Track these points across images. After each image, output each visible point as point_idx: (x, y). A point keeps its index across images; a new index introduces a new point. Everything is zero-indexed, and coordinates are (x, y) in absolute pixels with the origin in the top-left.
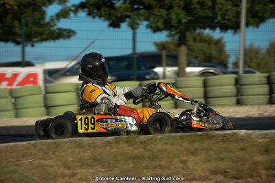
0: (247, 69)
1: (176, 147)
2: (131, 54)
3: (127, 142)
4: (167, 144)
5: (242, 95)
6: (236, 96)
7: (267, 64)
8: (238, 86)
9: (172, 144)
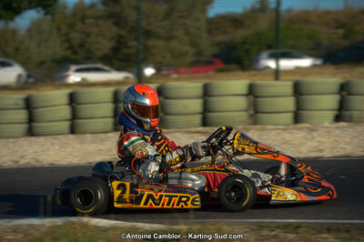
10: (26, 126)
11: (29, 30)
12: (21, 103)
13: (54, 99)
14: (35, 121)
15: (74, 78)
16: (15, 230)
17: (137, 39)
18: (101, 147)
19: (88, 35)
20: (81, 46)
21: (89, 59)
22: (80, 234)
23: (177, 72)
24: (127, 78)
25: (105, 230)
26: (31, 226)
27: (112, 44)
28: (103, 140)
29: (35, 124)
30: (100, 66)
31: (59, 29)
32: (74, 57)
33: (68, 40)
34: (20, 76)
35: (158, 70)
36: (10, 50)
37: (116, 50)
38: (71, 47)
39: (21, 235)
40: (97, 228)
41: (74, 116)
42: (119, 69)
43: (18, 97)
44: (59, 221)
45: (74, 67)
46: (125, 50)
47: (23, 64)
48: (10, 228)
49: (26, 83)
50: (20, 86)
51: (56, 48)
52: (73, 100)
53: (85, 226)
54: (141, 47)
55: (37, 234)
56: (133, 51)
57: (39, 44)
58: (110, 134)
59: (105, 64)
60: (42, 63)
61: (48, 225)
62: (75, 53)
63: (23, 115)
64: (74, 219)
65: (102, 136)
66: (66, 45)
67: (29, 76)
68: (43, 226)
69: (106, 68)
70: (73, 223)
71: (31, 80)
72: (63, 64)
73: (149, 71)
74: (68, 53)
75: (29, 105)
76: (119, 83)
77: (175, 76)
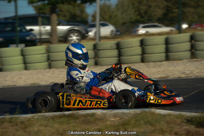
0: (102, 22)
1: (48, 128)
2: (14, 16)
3: (10, 122)
4: (41, 125)
5: (99, 58)
6: (94, 58)
7: (116, 16)
8: (96, 50)
9: (46, 126)
10: (117, 58)
11: (117, 6)
12: (115, 46)
13: (132, 43)
14: (122, 56)
15: (142, 31)
16: (115, 116)
17: (178, 8)
18: (159, 70)
19: (150, 7)
20: (146, 13)
21: (150, 20)
22: (150, 118)
23: (201, 26)
24: (172, 30)
25: (165, 116)
26: (123, 113)
27: (164, 11)
28: (160, 66)
29: (122, 58)
30: (156, 24)
31: (133, 4)
32: (142, 19)
33: (138, 10)
34: (112, 31)
35: (190, 25)
36: (107, 17)
37: (165, 15)
38: (140, 14)
39: (118, 119)
40: (159, 115)
41: (143, 52)
42: (167, 26)
43: (113, 43)
44: (138, 111)
45: (142, 25)
46: (171, 15)
47: (114, 24)
48: (112, 114)
49: (116, 35)
50: (113, 36)
51: (132, 15)
52: (142, 43)
53: (153, 114)
54: (180, 12)
55: (127, 118)
56: (175, 15)
57: (122, 13)
58: (163, 62)
59: (159, 23)
60: (124, 23)
61: (133, 113)
62: (142, 17)
63: (115, 52)
64: (147, 110)
65: (159, 63)
66: (137, 13)
67: (117, 31)
68: (129, 113)
69: (160, 25)
70: (146, 112)
71: (118, 33)
72: (135, 24)
73: (185, 26)
74: (138, 17)
75: (118, 47)
76: (167, 33)
77: (200, 28)
